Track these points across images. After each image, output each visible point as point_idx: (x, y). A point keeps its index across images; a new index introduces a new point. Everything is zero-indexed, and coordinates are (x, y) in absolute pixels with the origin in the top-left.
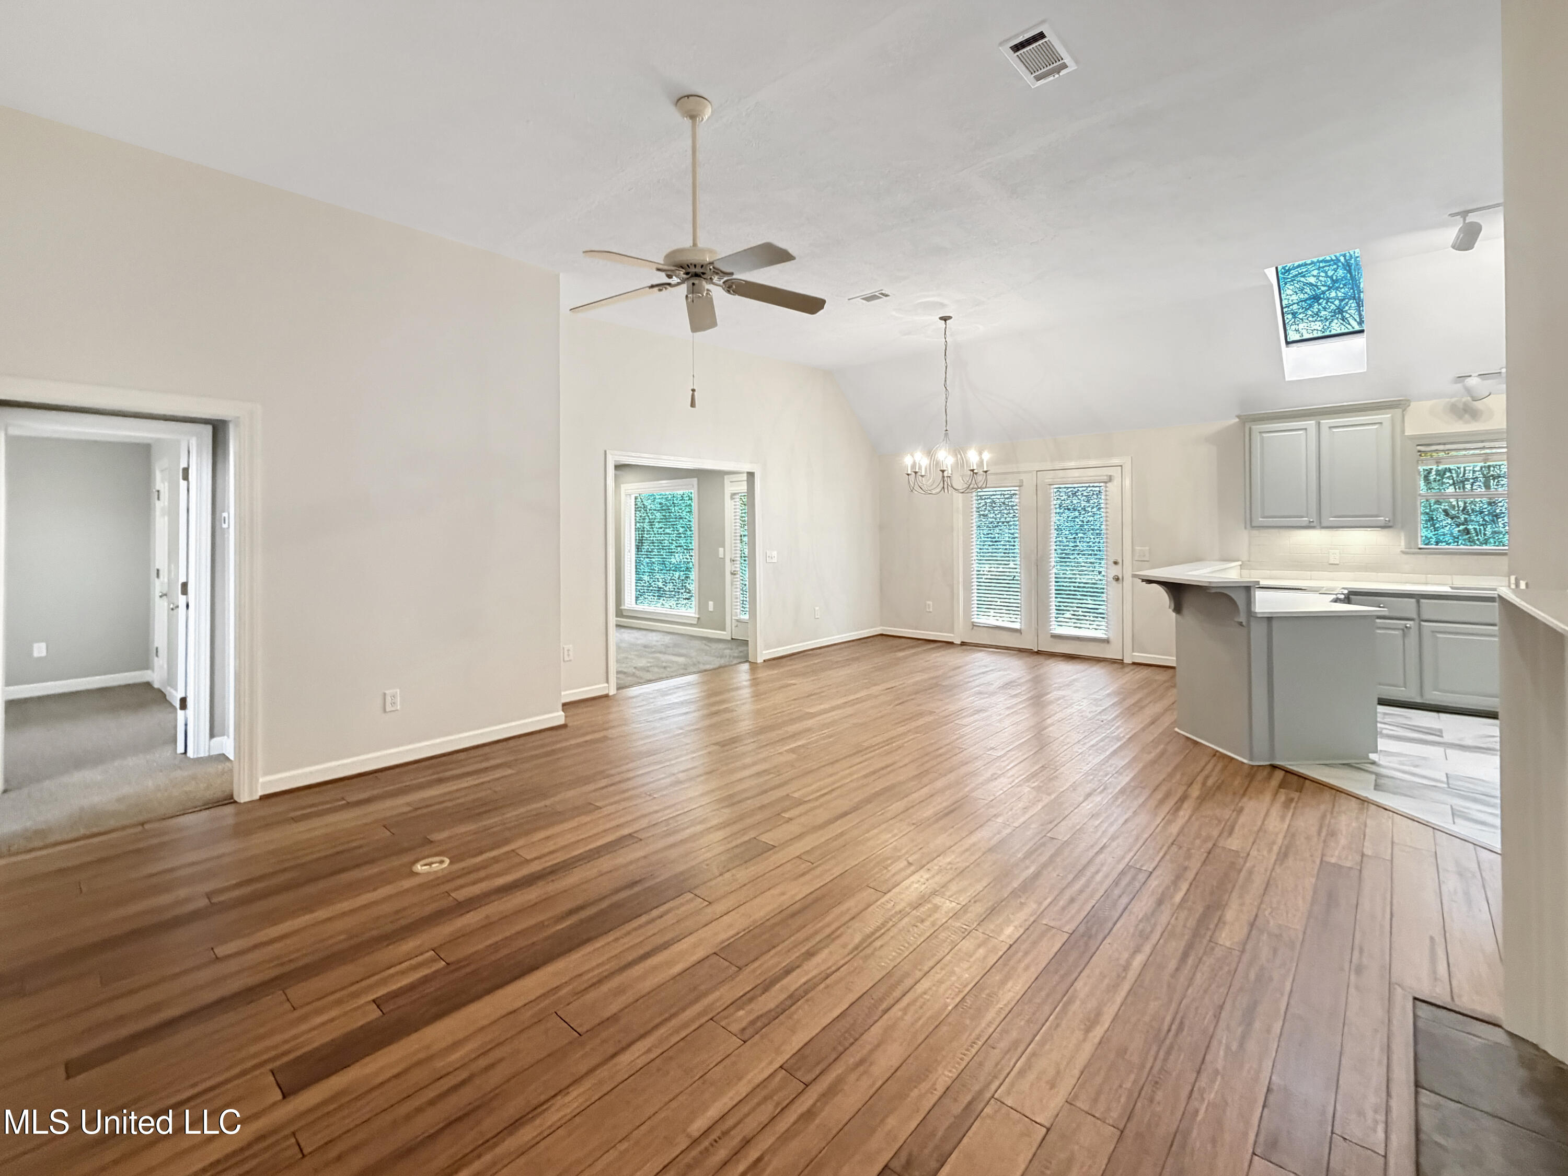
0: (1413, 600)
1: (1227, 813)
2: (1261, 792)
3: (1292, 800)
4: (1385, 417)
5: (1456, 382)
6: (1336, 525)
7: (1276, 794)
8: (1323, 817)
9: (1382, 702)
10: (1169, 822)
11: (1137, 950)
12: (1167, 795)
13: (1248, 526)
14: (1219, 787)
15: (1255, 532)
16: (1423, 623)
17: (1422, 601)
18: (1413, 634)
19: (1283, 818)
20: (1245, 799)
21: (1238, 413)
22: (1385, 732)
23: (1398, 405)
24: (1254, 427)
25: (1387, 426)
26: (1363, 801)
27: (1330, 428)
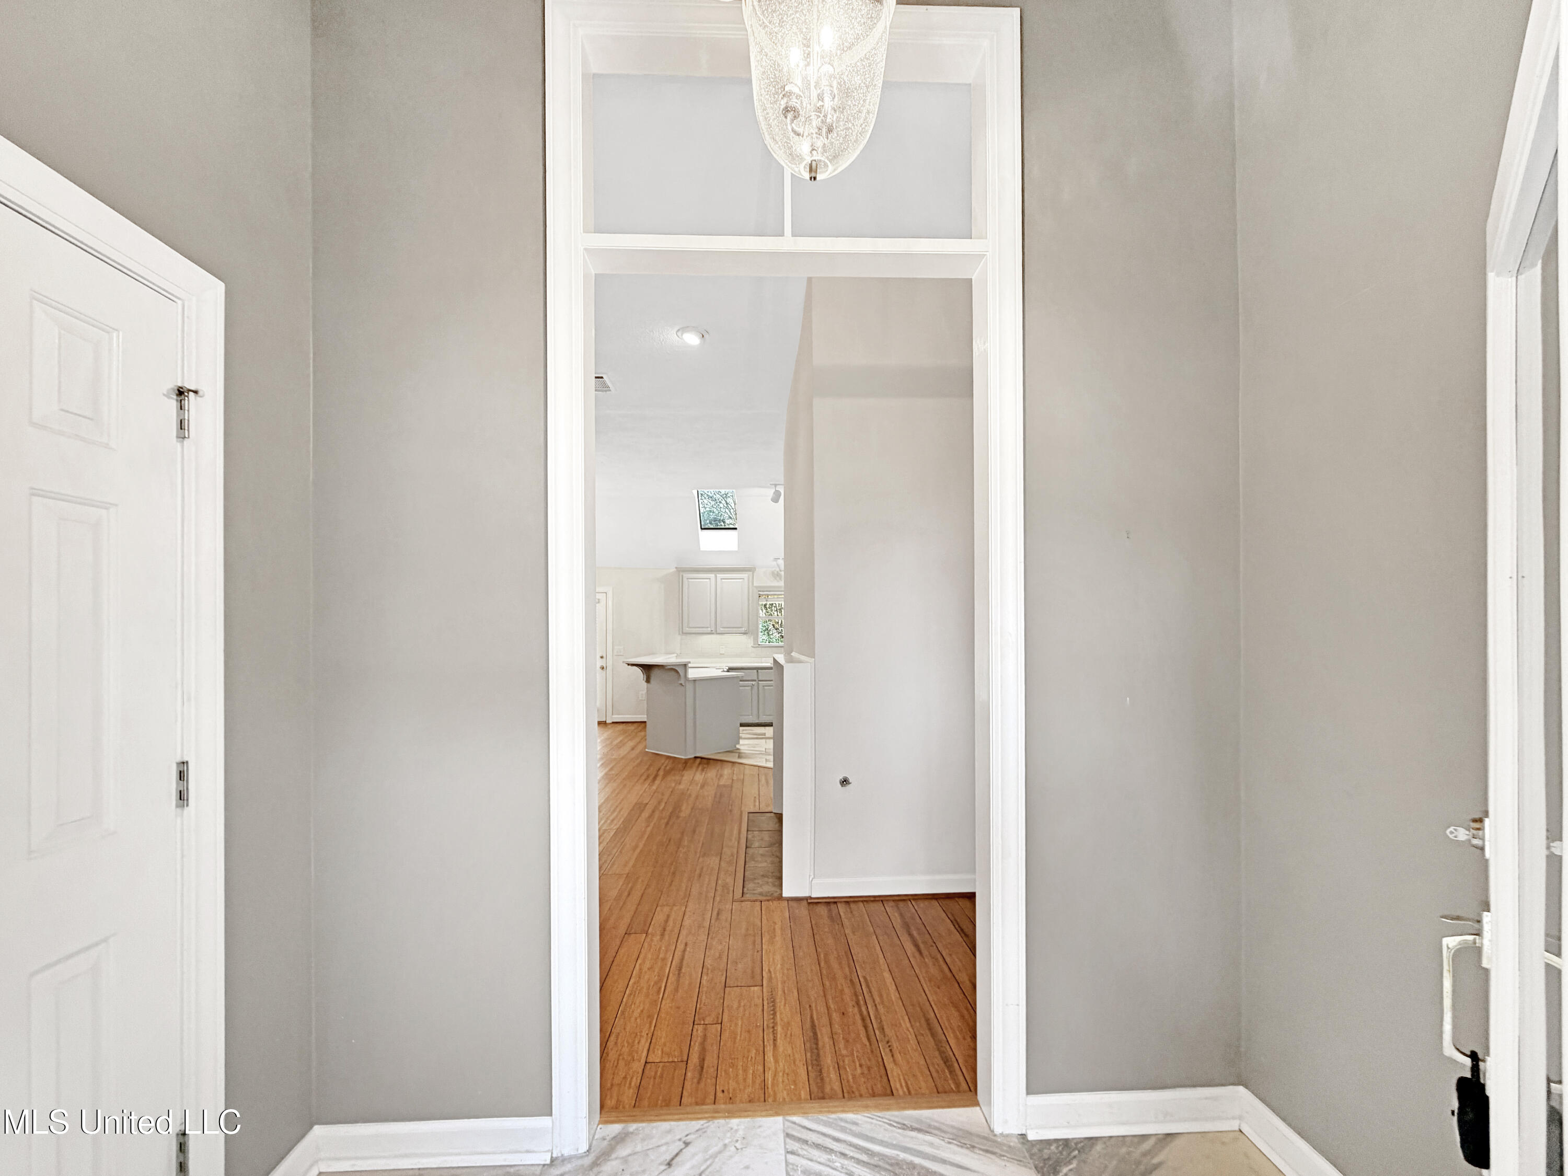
0: (755, 671)
1: (677, 778)
2: (691, 767)
3: (704, 768)
4: (745, 575)
5: (774, 561)
6: (723, 632)
7: (698, 767)
8: (718, 771)
9: (742, 725)
10: (652, 785)
11: (648, 826)
12: (648, 777)
13: (681, 632)
14: (672, 769)
15: (684, 637)
16: (760, 682)
17: (759, 671)
18: (756, 688)
19: (701, 774)
20: (684, 772)
21: (676, 566)
22: (743, 737)
23: (751, 570)
24: (684, 575)
25: (746, 580)
26: (733, 763)
27: (721, 579)
